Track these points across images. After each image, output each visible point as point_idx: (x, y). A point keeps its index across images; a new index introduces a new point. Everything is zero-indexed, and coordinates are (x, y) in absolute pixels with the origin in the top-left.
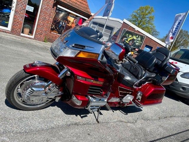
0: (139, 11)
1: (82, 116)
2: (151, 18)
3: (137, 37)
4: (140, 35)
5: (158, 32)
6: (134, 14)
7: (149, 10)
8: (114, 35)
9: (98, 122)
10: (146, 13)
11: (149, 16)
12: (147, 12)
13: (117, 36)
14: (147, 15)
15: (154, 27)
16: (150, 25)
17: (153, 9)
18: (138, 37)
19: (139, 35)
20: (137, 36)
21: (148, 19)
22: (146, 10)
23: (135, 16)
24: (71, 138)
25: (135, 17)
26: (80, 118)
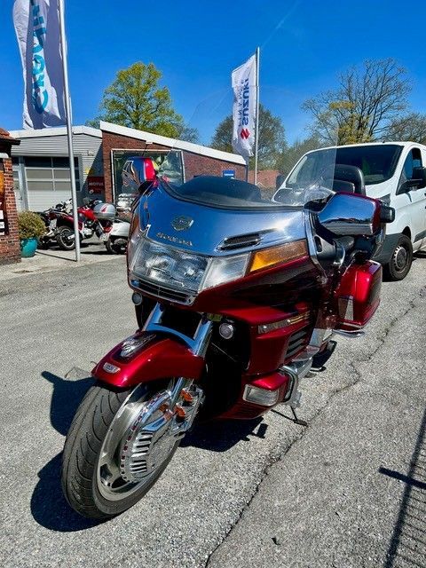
0: (119, 87)
1: (255, 431)
2: (163, 98)
3: (159, 164)
4: (165, 154)
5: (192, 131)
6: (110, 97)
7: (145, 74)
8: (89, 178)
9: (304, 424)
10: (142, 86)
11: (152, 92)
12: (143, 82)
13: (101, 179)
14: (145, 90)
15: (178, 120)
16: (167, 118)
17: (155, 69)
18: (163, 159)
19: (163, 155)
20: (159, 159)
21: (154, 103)
22: (139, 77)
23: (114, 102)
24: (308, 499)
25: (118, 106)
26: (260, 440)
